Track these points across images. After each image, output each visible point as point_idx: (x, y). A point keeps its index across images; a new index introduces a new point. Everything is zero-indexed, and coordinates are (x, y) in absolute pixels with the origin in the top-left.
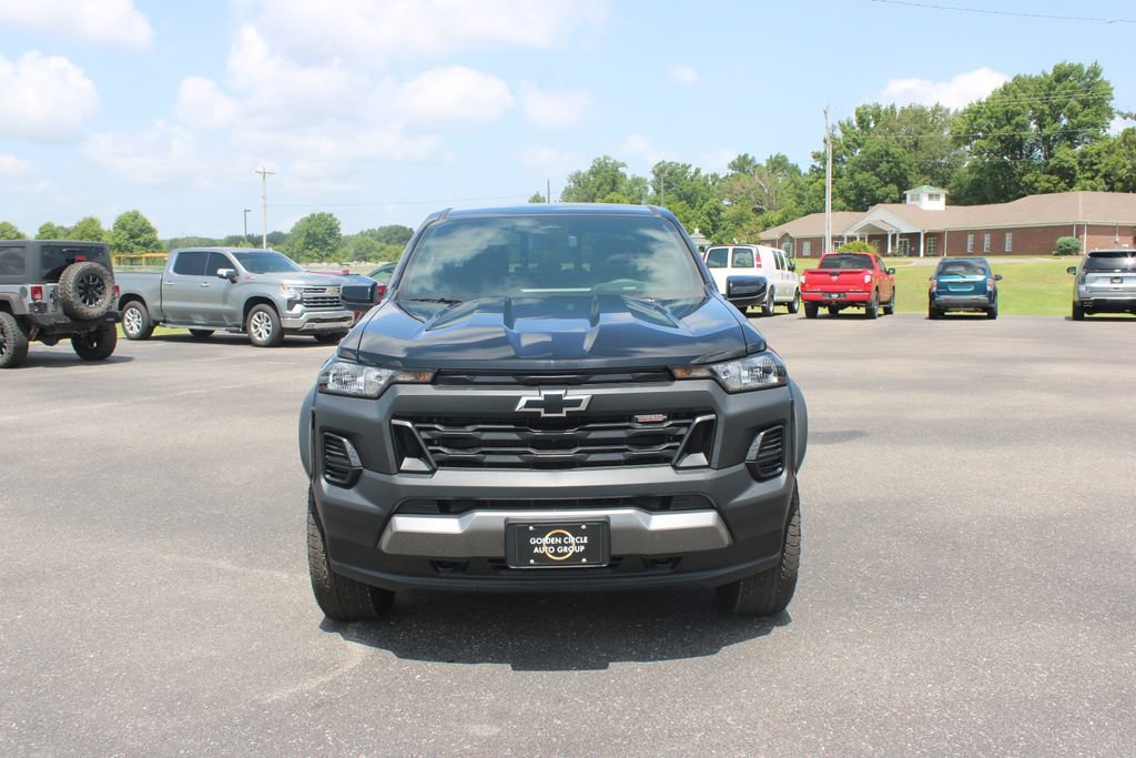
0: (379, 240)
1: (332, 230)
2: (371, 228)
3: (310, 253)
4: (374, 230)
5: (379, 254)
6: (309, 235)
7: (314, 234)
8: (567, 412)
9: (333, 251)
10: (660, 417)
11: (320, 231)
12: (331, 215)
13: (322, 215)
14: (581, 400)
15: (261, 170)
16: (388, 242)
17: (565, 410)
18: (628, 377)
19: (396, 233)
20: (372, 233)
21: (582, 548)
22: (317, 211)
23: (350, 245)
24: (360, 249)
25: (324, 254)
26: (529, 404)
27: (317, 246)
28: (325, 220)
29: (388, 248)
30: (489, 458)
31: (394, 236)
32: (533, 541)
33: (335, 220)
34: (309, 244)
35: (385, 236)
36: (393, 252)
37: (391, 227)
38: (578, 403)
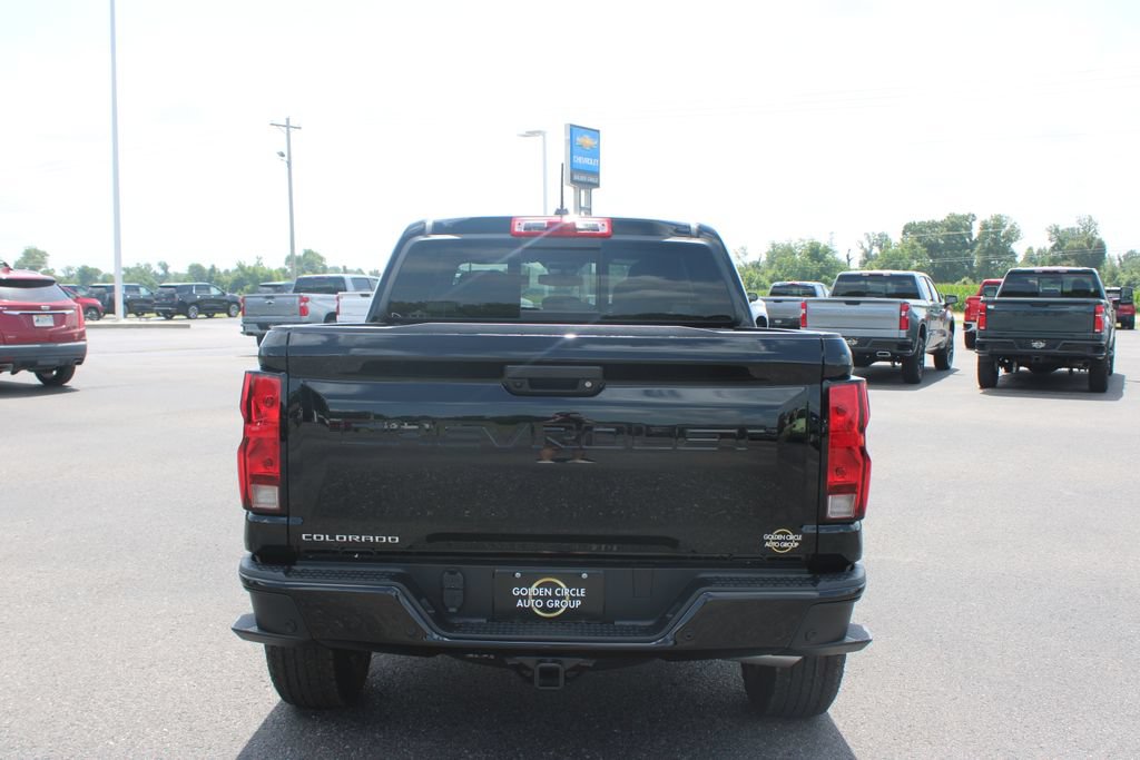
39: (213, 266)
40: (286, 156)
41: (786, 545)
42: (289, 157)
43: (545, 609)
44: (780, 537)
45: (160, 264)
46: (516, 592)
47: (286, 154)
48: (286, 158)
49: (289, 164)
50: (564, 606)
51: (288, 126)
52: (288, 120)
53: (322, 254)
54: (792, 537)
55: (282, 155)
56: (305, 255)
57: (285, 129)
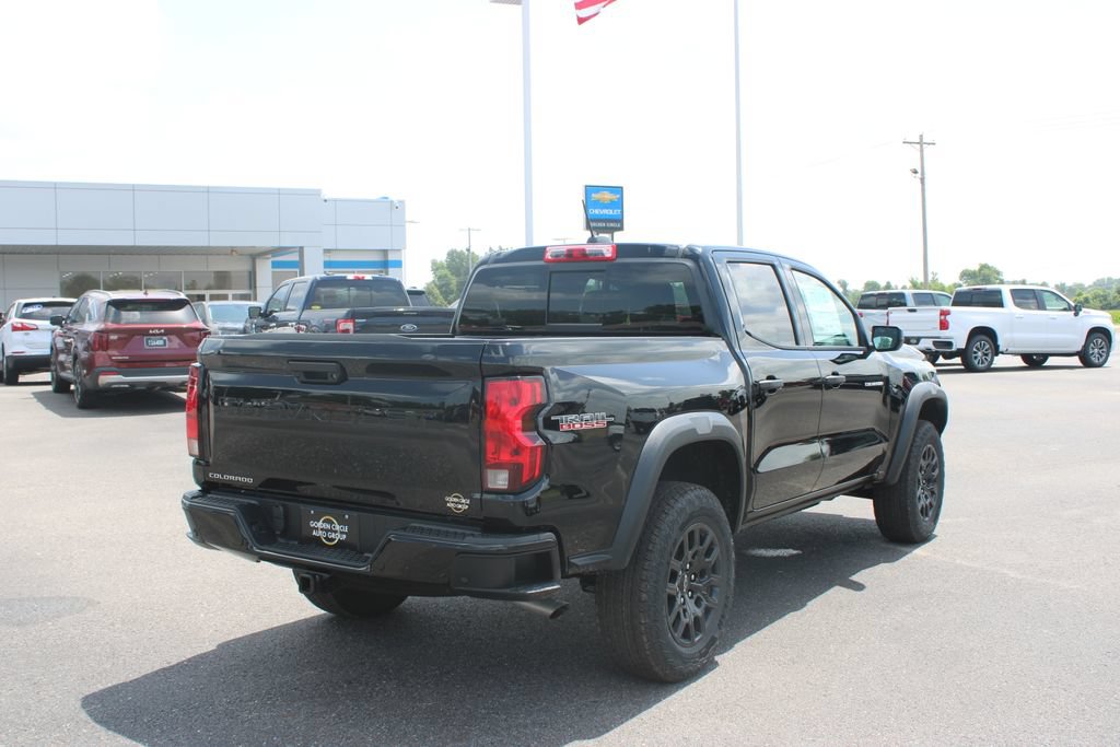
39: (888, 283)
40: (920, 173)
41: (460, 506)
42: (923, 174)
43: (327, 538)
44: (456, 500)
45: (839, 282)
46: (312, 524)
47: (919, 171)
48: (919, 175)
49: (922, 180)
50: (338, 537)
51: (921, 143)
52: (921, 136)
53: (999, 268)
54: (463, 501)
55: (916, 172)
56: (980, 270)
57: (918, 146)
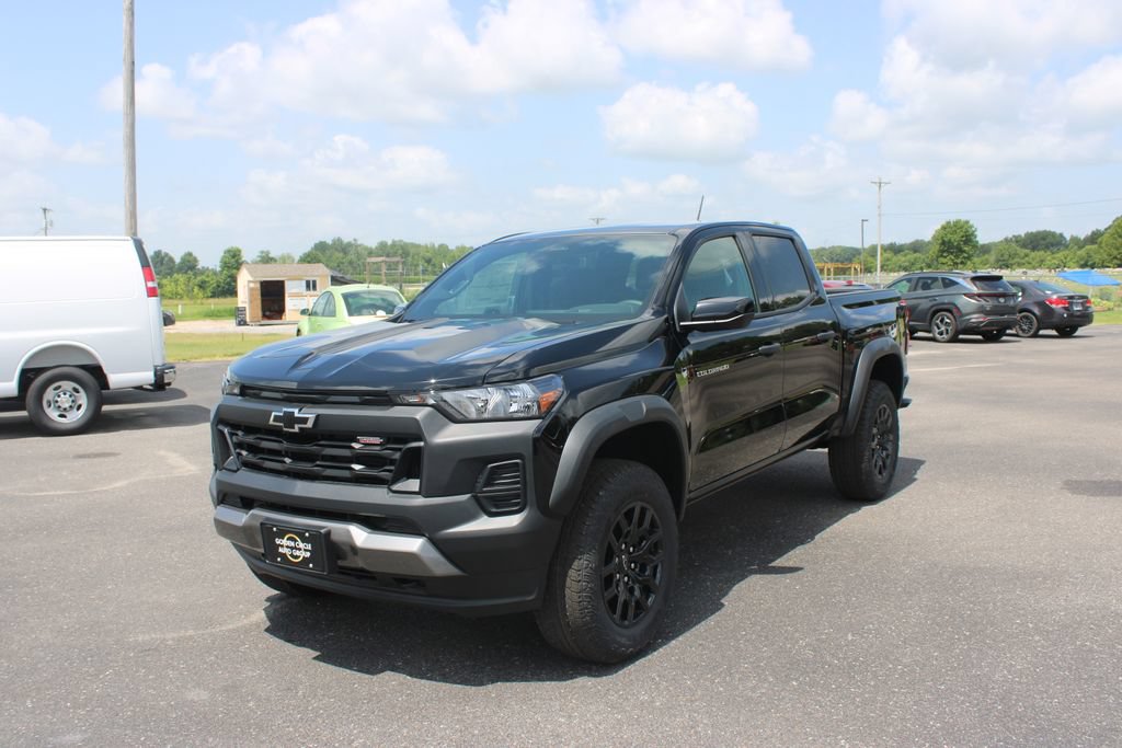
0: (1024, 246)
1: (969, 238)
2: (1016, 234)
3: (944, 260)
4: (1020, 236)
5: (1023, 261)
6: (943, 243)
7: (950, 241)
8: (300, 429)
9: (969, 258)
10: (377, 440)
11: (955, 238)
12: (967, 222)
13: (958, 222)
14: (307, 418)
15: (877, 181)
16: (1033, 249)
17: (297, 426)
18: (356, 399)
19: (1044, 239)
20: (1017, 240)
21: (308, 554)
22: (953, 218)
23: (993, 252)
24: (1002, 255)
25: (959, 261)
26: (277, 419)
27: (952, 253)
28: (961, 227)
29: (1033, 254)
30: (268, 464)
31: (1042, 242)
32: (278, 541)
33: (971, 227)
34: (944, 251)
35: (1031, 242)
36: (1038, 259)
37: (1039, 233)
38: (305, 420)
